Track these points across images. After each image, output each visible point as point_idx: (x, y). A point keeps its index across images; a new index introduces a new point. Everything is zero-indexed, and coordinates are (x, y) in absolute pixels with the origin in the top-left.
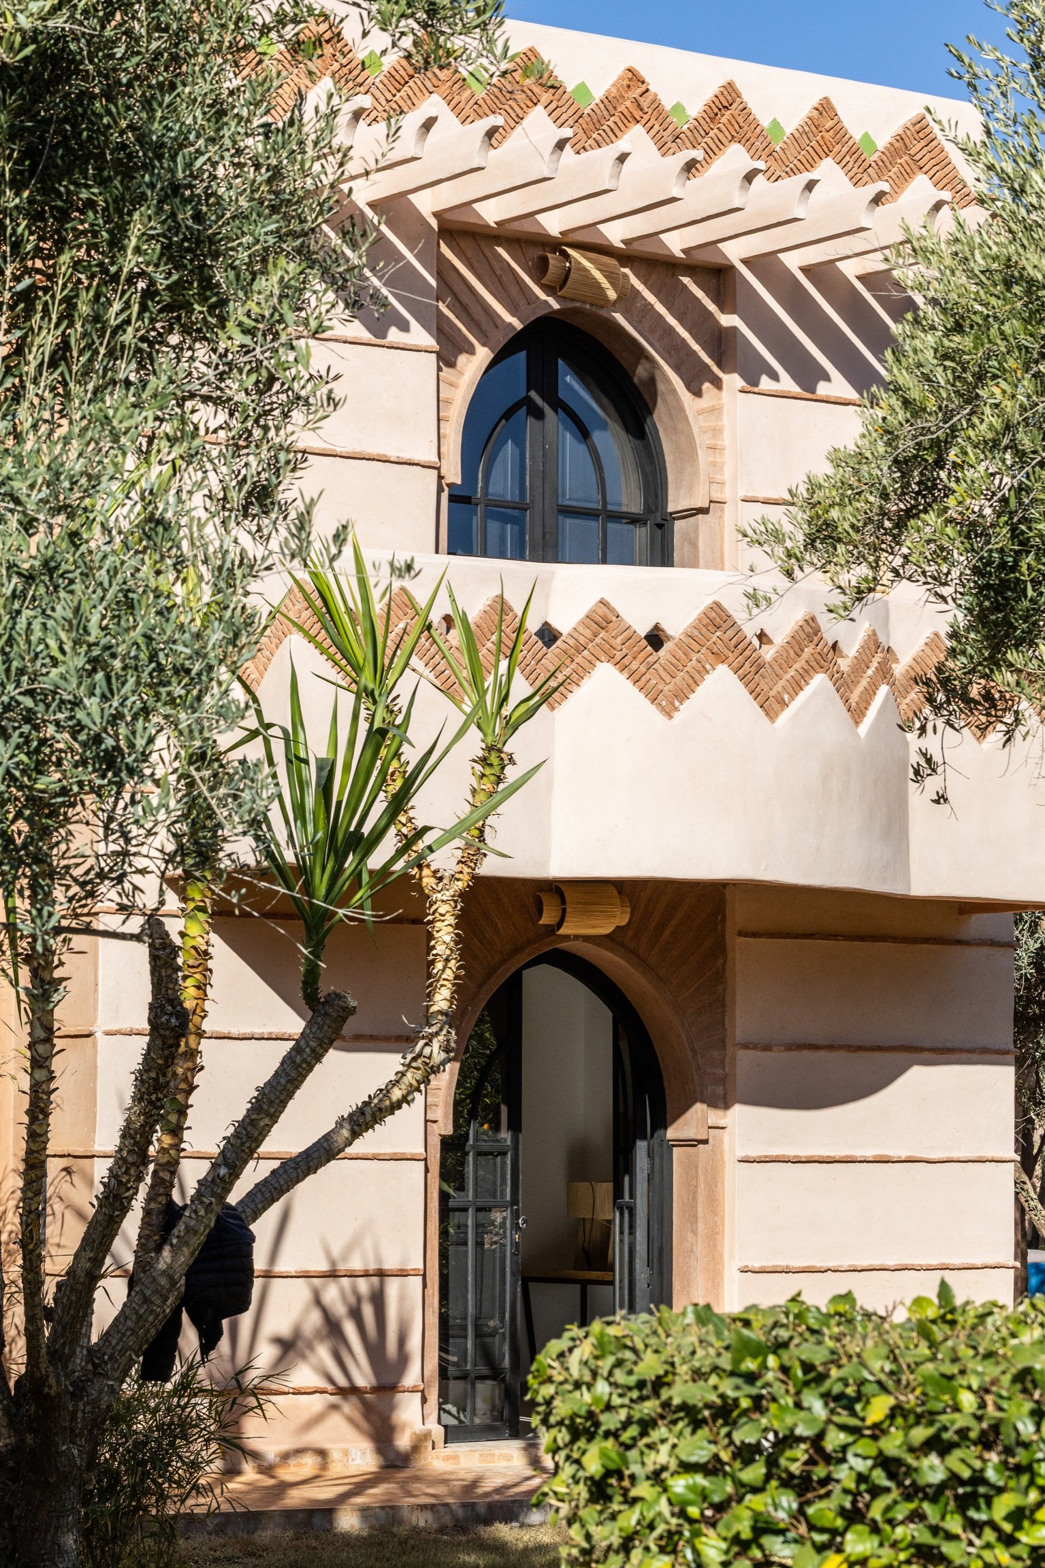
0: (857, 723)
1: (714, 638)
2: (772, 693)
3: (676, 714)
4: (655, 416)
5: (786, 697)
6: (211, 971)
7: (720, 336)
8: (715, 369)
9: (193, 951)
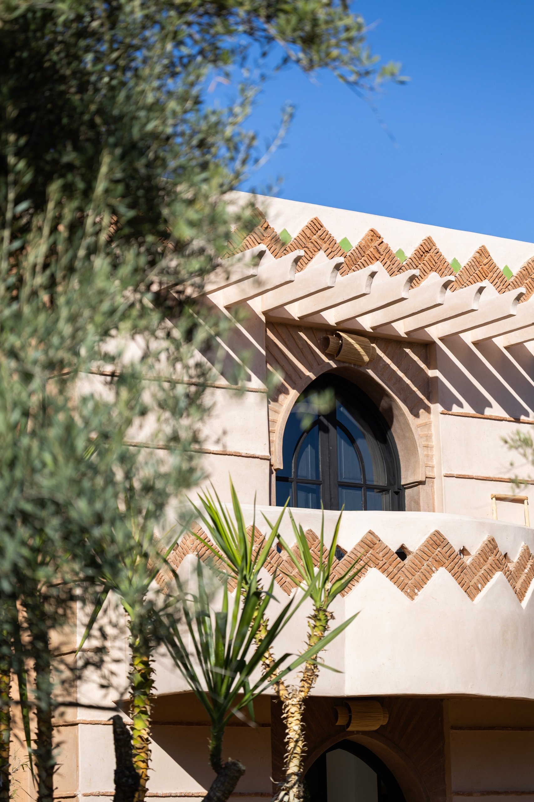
0: (521, 601)
1: (437, 552)
2: (471, 584)
3: (416, 597)
4: (392, 430)
5: (480, 586)
6: (150, 751)
7: (428, 382)
8: (426, 401)
9: (139, 739)
